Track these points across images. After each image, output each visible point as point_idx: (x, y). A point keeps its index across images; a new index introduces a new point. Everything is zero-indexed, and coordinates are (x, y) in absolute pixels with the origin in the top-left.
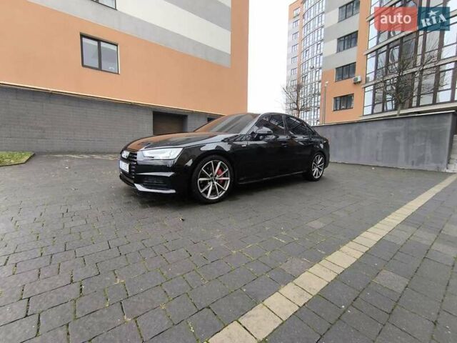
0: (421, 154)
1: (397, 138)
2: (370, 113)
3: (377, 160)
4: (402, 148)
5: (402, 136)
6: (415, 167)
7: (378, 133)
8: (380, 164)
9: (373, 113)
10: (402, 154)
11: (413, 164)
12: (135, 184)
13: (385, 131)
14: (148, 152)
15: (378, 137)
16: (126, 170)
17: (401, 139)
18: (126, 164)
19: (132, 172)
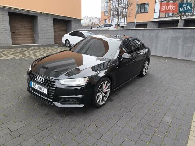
0: (190, 51)
2: (158, 17)
3: (166, 53)
4: (180, 47)
5: (181, 40)
6: (186, 59)
7: (168, 37)
8: (168, 56)
9: (159, 17)
11: (185, 57)
12: (54, 102)
13: (172, 36)
14: (64, 81)
15: (168, 39)
16: (43, 92)
17: (180, 42)
18: (42, 87)
19: (51, 94)
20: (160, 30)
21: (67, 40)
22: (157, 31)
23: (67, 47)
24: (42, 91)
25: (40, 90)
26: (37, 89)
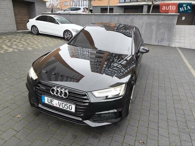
0: (163, 37)
1: (153, 27)
4: (154, 32)
5: (155, 25)
6: (159, 44)
7: (143, 23)
10: (154, 36)
11: (158, 42)
12: (84, 121)
13: (147, 22)
14: (98, 93)
15: (143, 25)
16: (68, 109)
17: (154, 28)
18: (65, 103)
19: (81, 112)
20: (136, 16)
21: (33, 26)
22: (132, 16)
23: (34, 34)
24: (65, 108)
25: (61, 107)
26: (55, 105)
